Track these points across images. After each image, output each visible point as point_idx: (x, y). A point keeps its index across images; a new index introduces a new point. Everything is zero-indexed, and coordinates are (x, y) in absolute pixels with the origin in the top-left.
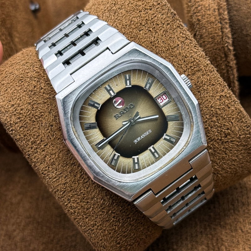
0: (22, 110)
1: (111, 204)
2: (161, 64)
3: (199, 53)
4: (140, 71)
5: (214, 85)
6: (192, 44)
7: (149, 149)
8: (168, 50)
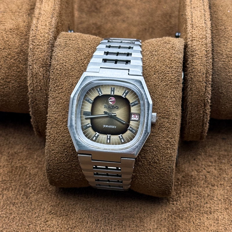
0: (65, 66)
1: (70, 147)
3: (175, 110)
4: (135, 94)
5: (169, 132)
7: (107, 135)
8: (160, 95)
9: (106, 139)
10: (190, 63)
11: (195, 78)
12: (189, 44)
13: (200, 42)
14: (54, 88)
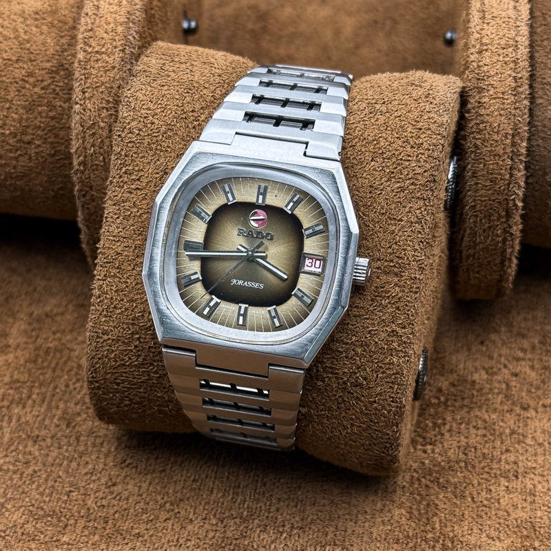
0: (152, 123)
2: (346, 220)
6: (420, 236)
7: (240, 305)
8: (383, 214)
9: (236, 315)
10: (474, 108)
11: (486, 146)
12: (472, 62)
13: (499, 55)
14: (121, 177)
